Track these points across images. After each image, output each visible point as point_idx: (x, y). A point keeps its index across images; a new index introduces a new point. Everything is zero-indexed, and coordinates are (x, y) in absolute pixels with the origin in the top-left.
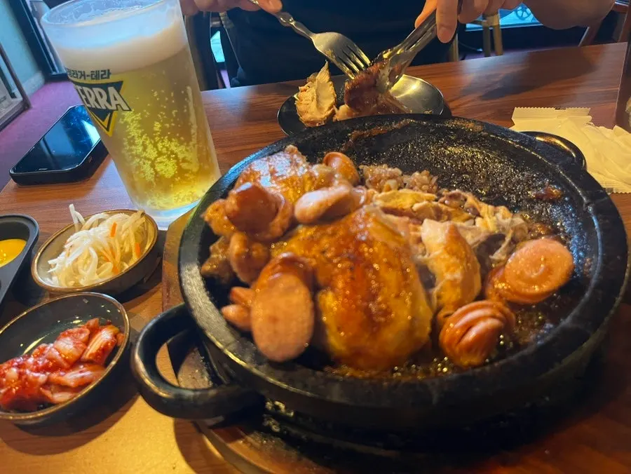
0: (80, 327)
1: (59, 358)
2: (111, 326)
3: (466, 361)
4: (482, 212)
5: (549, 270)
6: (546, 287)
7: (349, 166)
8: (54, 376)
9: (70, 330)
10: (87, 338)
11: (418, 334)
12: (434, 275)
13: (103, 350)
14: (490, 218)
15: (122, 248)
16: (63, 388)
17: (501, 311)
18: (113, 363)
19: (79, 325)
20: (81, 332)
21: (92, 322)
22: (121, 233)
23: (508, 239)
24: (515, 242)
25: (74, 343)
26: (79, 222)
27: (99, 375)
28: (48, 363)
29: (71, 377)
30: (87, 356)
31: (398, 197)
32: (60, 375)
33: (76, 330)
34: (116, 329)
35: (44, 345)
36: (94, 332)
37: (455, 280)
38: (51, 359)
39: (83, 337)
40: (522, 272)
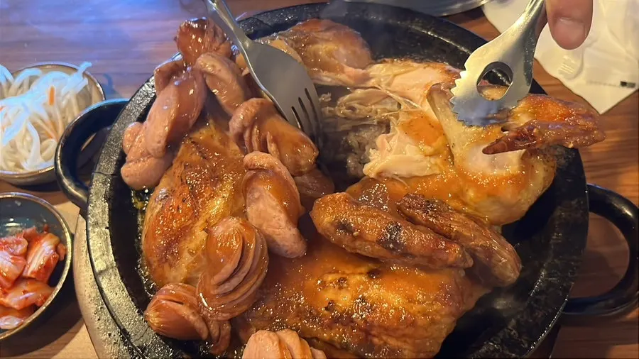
2: (50, 234)
9: (6, 239)
10: (25, 250)
13: (46, 268)
15: (64, 118)
16: (7, 310)
20: (18, 243)
22: (61, 98)
25: (12, 259)
26: (7, 80)
30: (28, 273)
34: (56, 239)
36: (32, 241)
39: (20, 249)
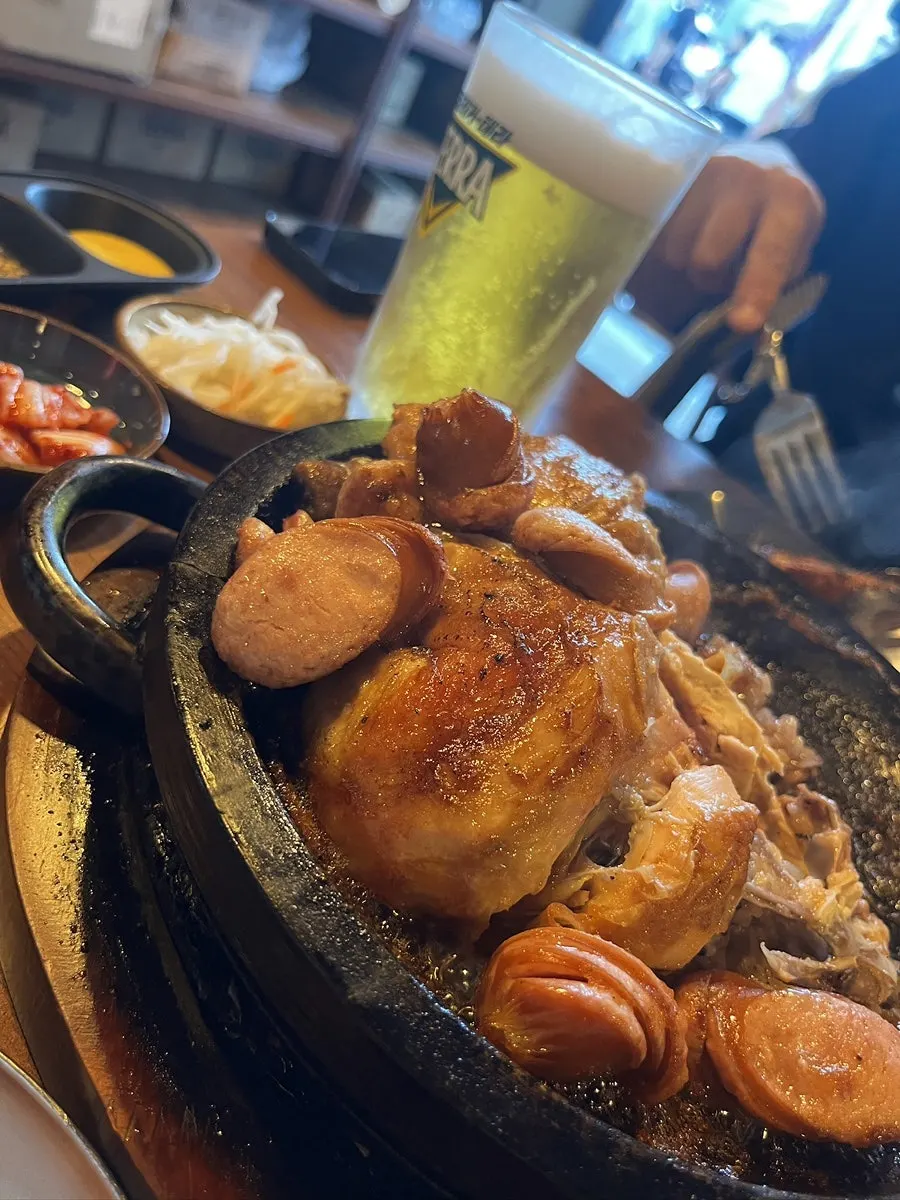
3: (501, 1021)
4: (834, 876)
5: (845, 1086)
6: (805, 1107)
7: (698, 603)
10: (73, 423)
11: (477, 881)
12: (626, 849)
14: (838, 898)
17: (669, 1035)
21: (107, 416)
23: (832, 964)
24: (837, 983)
25: (52, 408)
30: (40, 435)
31: (717, 696)
36: (90, 427)
37: (652, 888)
39: (73, 417)
40: (790, 1034)
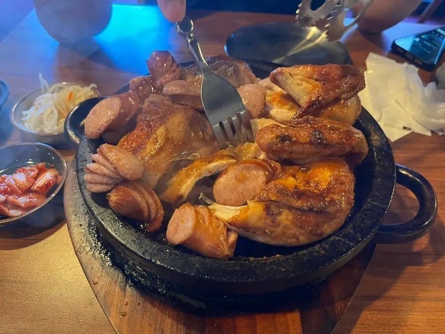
0: (31, 167)
1: (15, 186)
2: (54, 169)
8: (11, 198)
9: (25, 168)
10: (36, 175)
13: (47, 185)
16: (17, 207)
18: (53, 195)
19: (31, 165)
20: (32, 171)
21: (40, 164)
25: (26, 178)
26: (45, 87)
27: (42, 202)
28: (7, 188)
29: (22, 201)
30: (35, 188)
32: (14, 198)
33: (28, 168)
34: (57, 172)
35: (5, 175)
36: (41, 171)
38: (10, 186)
39: (33, 174)
